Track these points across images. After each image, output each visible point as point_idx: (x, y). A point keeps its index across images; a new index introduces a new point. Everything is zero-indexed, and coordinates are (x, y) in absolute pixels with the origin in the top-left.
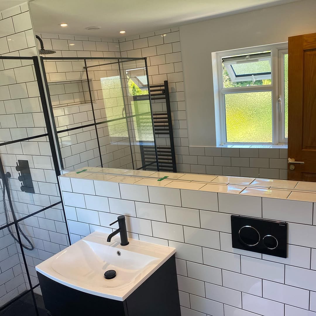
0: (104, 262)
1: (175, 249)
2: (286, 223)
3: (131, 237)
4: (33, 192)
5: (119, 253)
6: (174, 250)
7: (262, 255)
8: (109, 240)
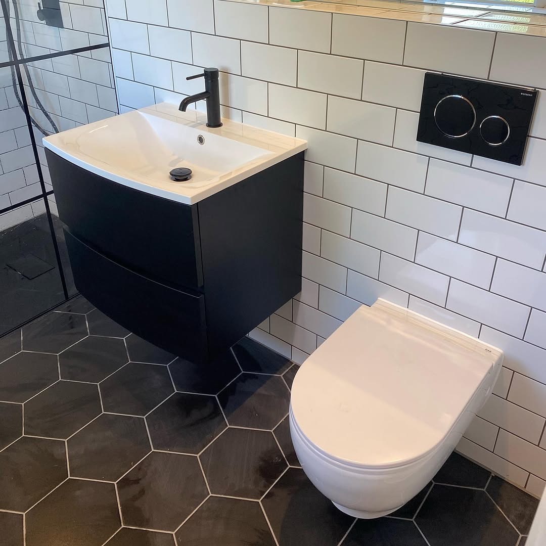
0: (174, 155)
1: (306, 141)
2: (535, 90)
3: (228, 116)
4: (61, 25)
5: (201, 140)
6: (304, 143)
7: (473, 157)
8: (183, 107)
